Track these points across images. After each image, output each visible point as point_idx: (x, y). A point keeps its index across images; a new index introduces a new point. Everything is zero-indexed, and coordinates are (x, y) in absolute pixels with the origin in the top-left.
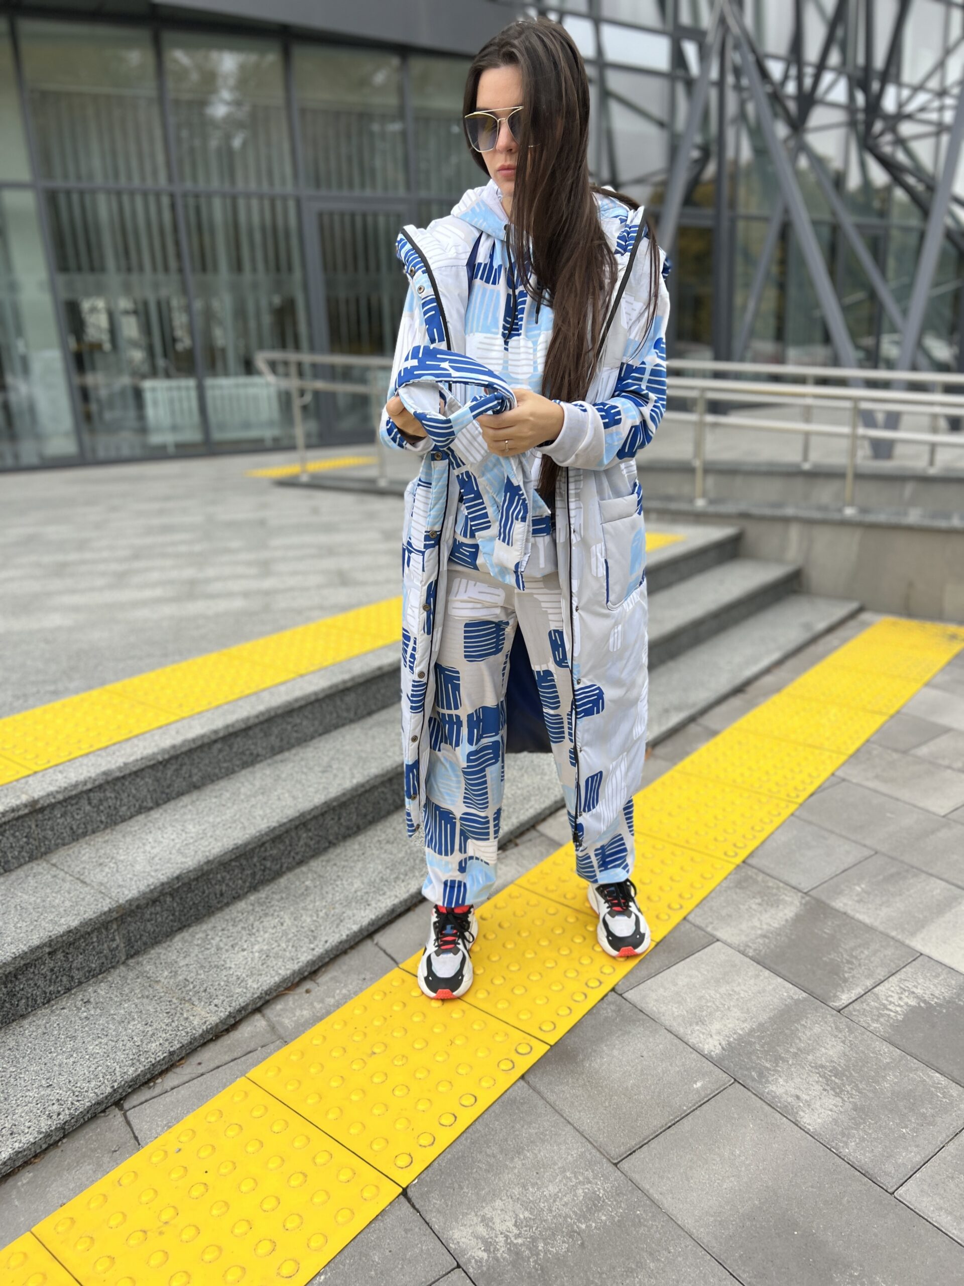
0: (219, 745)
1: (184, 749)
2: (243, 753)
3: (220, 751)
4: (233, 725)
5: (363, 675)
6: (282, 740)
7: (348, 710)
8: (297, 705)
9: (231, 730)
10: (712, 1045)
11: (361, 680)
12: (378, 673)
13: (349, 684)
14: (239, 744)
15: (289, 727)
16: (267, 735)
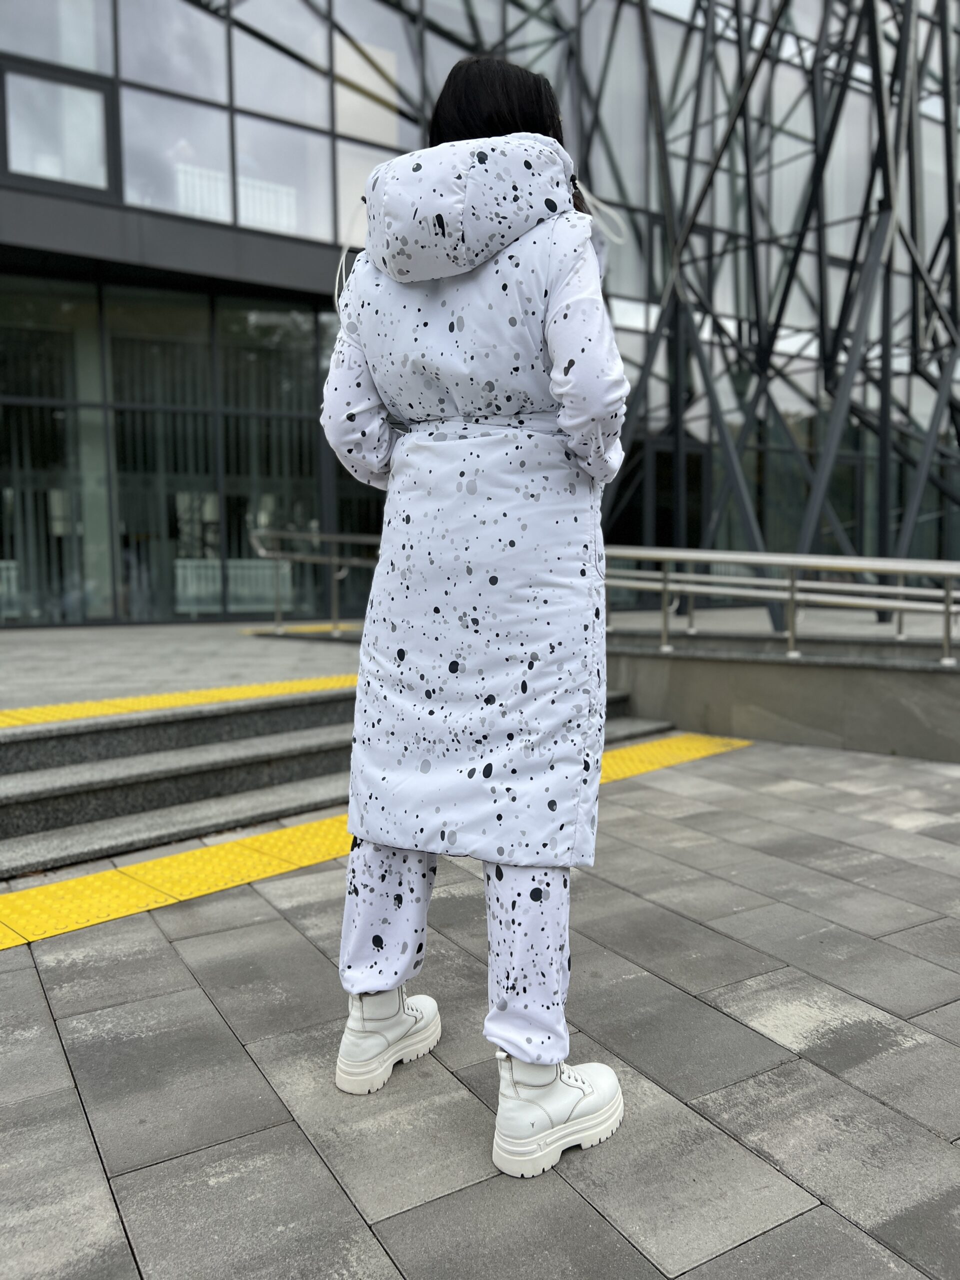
0: (52, 743)
1: (24, 737)
2: (73, 753)
3: (54, 747)
4: (65, 729)
5: (183, 714)
6: (108, 751)
7: (170, 740)
8: (122, 725)
9: (63, 732)
10: (285, 905)
11: (182, 718)
12: (198, 716)
13: (170, 719)
14: (70, 744)
15: (115, 743)
16: (96, 743)
